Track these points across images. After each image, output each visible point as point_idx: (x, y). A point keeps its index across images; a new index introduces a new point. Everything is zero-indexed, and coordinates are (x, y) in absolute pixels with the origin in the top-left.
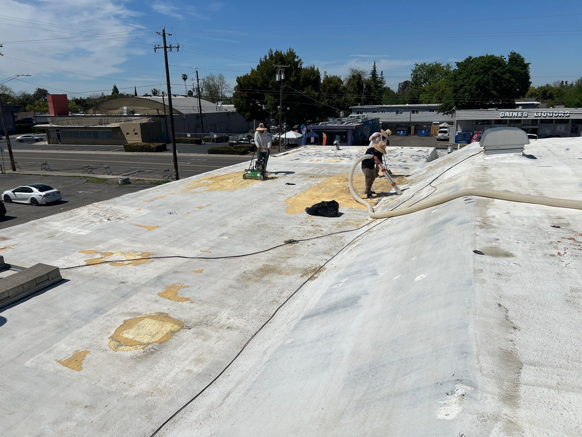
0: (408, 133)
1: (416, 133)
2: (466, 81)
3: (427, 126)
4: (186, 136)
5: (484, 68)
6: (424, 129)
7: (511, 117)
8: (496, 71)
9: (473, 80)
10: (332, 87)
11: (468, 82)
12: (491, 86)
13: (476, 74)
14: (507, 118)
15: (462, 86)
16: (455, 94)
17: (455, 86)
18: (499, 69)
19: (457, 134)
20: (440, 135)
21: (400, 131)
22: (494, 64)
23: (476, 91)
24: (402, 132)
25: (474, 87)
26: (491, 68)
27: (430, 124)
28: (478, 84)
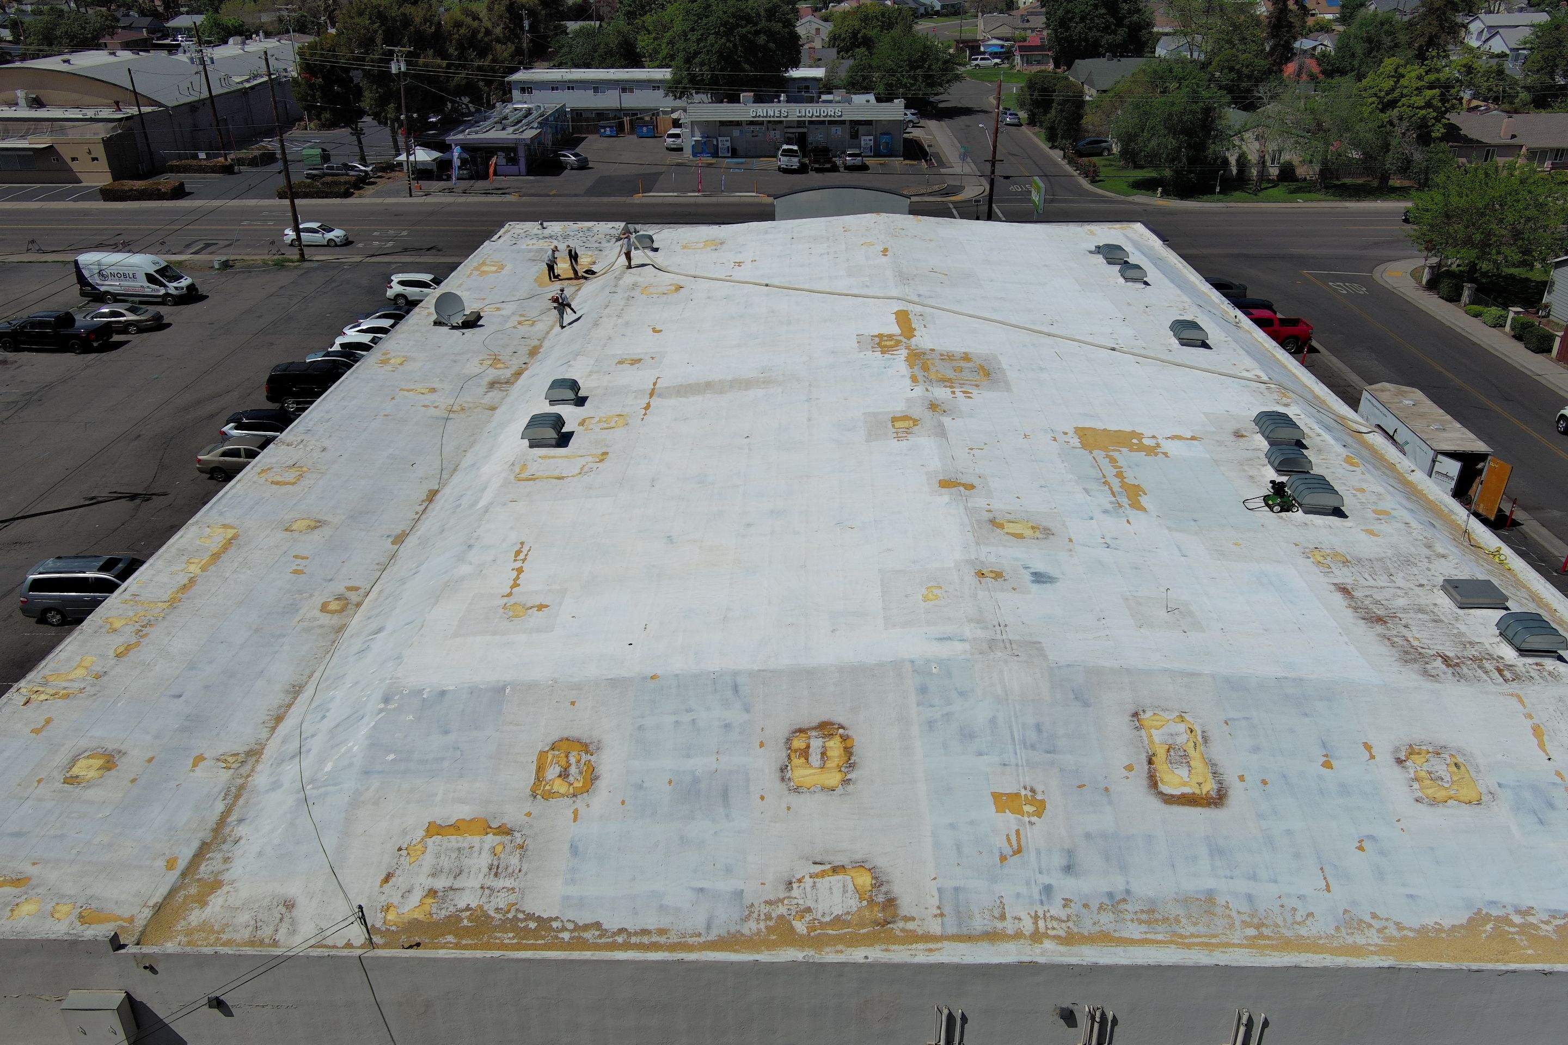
0: (620, 129)
1: (632, 131)
2: (702, 45)
3: (651, 118)
4: (196, 157)
5: (725, 24)
6: (646, 124)
7: (766, 117)
8: (744, 30)
9: (712, 45)
10: (465, 35)
11: (705, 47)
12: (741, 57)
13: (716, 33)
14: (761, 119)
15: (696, 54)
16: (687, 66)
17: (687, 52)
18: (749, 27)
19: (693, 143)
20: (670, 140)
21: (604, 127)
22: (742, 18)
23: (718, 64)
24: (608, 129)
25: (715, 58)
26: (738, 26)
27: (655, 113)
28: (720, 53)
